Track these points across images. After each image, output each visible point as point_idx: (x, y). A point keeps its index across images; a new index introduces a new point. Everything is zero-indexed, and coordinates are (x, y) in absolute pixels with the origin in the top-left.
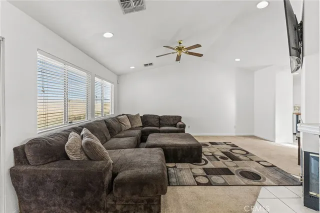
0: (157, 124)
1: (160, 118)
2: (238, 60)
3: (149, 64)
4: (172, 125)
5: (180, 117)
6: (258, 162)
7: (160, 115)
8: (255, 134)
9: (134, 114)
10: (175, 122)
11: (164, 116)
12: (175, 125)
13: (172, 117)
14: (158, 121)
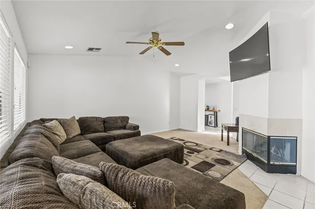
0: (102, 128)
1: (105, 121)
2: (177, 65)
3: (96, 49)
4: (121, 128)
5: (128, 118)
6: (211, 149)
7: (104, 116)
8: (180, 128)
9: (68, 117)
10: (124, 123)
11: (110, 117)
12: (124, 128)
13: (119, 118)
14: (102, 125)
